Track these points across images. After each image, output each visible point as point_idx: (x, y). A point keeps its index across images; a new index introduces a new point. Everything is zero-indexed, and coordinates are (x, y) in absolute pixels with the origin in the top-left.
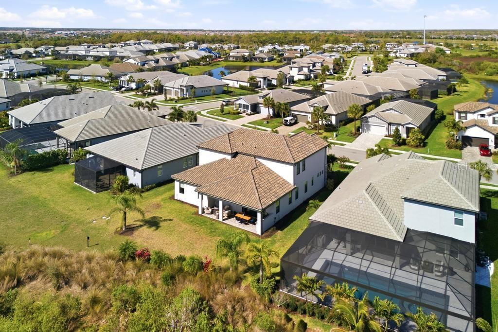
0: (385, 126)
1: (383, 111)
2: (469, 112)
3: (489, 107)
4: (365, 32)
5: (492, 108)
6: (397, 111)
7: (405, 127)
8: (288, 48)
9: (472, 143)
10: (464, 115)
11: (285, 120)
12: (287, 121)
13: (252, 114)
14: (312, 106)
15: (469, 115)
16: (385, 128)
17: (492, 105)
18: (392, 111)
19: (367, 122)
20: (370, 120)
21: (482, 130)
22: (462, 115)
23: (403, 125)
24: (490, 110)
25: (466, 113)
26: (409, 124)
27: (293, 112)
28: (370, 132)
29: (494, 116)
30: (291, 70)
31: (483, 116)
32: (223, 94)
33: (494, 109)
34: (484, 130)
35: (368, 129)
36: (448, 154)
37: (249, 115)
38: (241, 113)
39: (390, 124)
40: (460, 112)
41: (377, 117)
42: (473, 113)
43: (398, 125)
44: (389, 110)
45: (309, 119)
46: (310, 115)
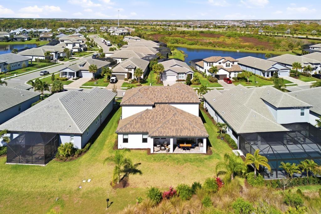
0: (176, 75)
1: (171, 67)
2: (214, 62)
3: (223, 58)
4: (75, 20)
5: (224, 59)
6: (179, 66)
7: (187, 74)
8: (35, 31)
9: (219, 78)
10: (212, 64)
11: (112, 80)
12: (114, 80)
13: (77, 79)
14: (127, 68)
15: (214, 63)
16: (176, 76)
17: (224, 57)
18: (177, 66)
19: (165, 74)
20: (167, 72)
21: (224, 71)
22: (211, 64)
23: (186, 74)
24: (223, 60)
25: (213, 63)
26: (189, 72)
27: (113, 74)
28: (166, 80)
29: (226, 63)
30: (67, 45)
31: (220, 63)
32: (29, 67)
33: (225, 59)
34: (225, 70)
35: (166, 78)
36: (215, 85)
37: (76, 79)
38: (68, 79)
39: (178, 74)
40: (210, 63)
41: (171, 70)
42: (216, 62)
43: (183, 73)
44: (175, 65)
45: (126, 77)
46: (126, 74)
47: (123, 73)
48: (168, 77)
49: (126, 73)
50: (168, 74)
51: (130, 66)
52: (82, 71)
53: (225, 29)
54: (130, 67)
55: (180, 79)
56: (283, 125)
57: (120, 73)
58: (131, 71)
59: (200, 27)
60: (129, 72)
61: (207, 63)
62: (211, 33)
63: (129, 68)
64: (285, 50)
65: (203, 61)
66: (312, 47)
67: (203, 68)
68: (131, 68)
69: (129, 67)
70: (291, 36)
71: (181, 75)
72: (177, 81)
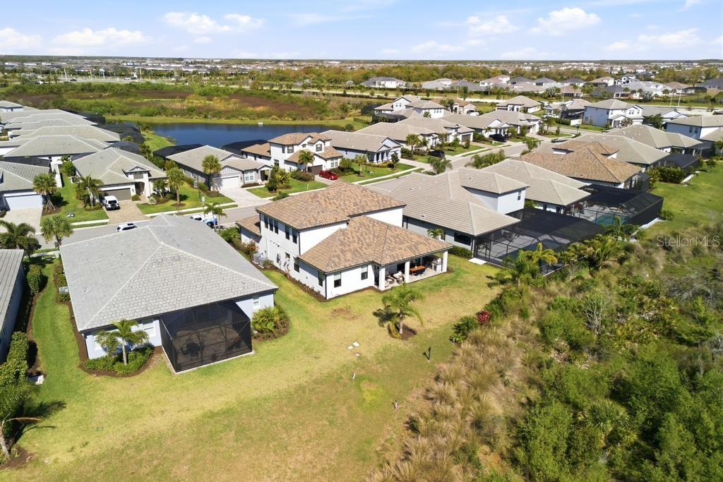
0: (239, 175)
1: (223, 160)
3: (309, 136)
6: (237, 157)
7: (259, 172)
9: (314, 173)
11: (110, 202)
12: (115, 201)
14: (130, 174)
16: (239, 178)
19: (219, 175)
20: (222, 172)
23: (257, 170)
24: (310, 139)
25: (292, 145)
26: (263, 167)
27: (103, 189)
29: (317, 144)
31: (304, 146)
34: (320, 157)
35: (220, 184)
39: (243, 172)
40: (288, 146)
41: (230, 167)
42: (298, 145)
43: (251, 171)
44: (229, 157)
45: (133, 193)
46: (133, 187)
47: (125, 184)
48: (224, 182)
49: (132, 183)
50: (224, 175)
51: (137, 167)
52: (5, 195)
53: (173, 79)
54: (139, 170)
55: (246, 182)
56: (510, 214)
57: (118, 185)
58: (143, 178)
59: (107, 74)
60: (138, 180)
61: (283, 146)
62: (156, 89)
63: (136, 172)
64: (339, 117)
65: (268, 144)
66: (377, 110)
67: (269, 158)
68: (140, 172)
69: (136, 170)
70: (318, 91)
71: (249, 175)
72: (243, 187)
